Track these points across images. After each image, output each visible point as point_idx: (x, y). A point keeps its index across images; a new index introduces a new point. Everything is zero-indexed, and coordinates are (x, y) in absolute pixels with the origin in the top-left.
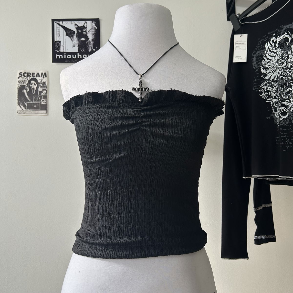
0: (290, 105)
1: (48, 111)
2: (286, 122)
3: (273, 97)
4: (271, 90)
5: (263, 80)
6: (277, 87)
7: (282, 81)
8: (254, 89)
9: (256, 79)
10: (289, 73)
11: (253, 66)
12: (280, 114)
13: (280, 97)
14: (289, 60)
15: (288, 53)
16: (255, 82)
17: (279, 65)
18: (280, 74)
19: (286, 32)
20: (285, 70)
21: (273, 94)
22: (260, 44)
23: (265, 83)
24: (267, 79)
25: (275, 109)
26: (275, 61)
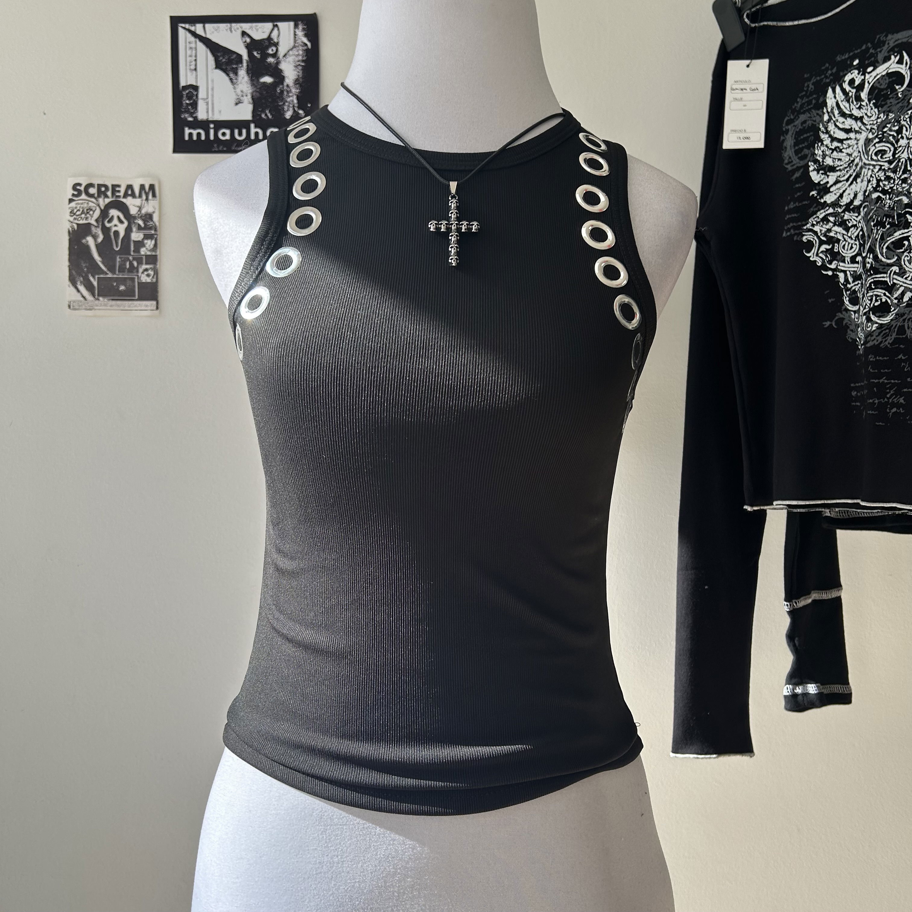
0: (903, 282)
2: (888, 336)
3: (848, 259)
4: (840, 237)
5: (815, 205)
6: (860, 228)
7: (879, 207)
8: (788, 234)
9: (792, 203)
10: (901, 184)
11: (786, 161)
12: (869, 311)
13: (869, 258)
14: (903, 142)
15: (899, 122)
16: (790, 211)
17: (872, 159)
18: (873, 187)
19: (896, 54)
20: (887, 174)
21: (846, 249)
22: (808, 93)
23: (821, 214)
24: (829, 202)
25: (854, 296)
26: (856, 146)
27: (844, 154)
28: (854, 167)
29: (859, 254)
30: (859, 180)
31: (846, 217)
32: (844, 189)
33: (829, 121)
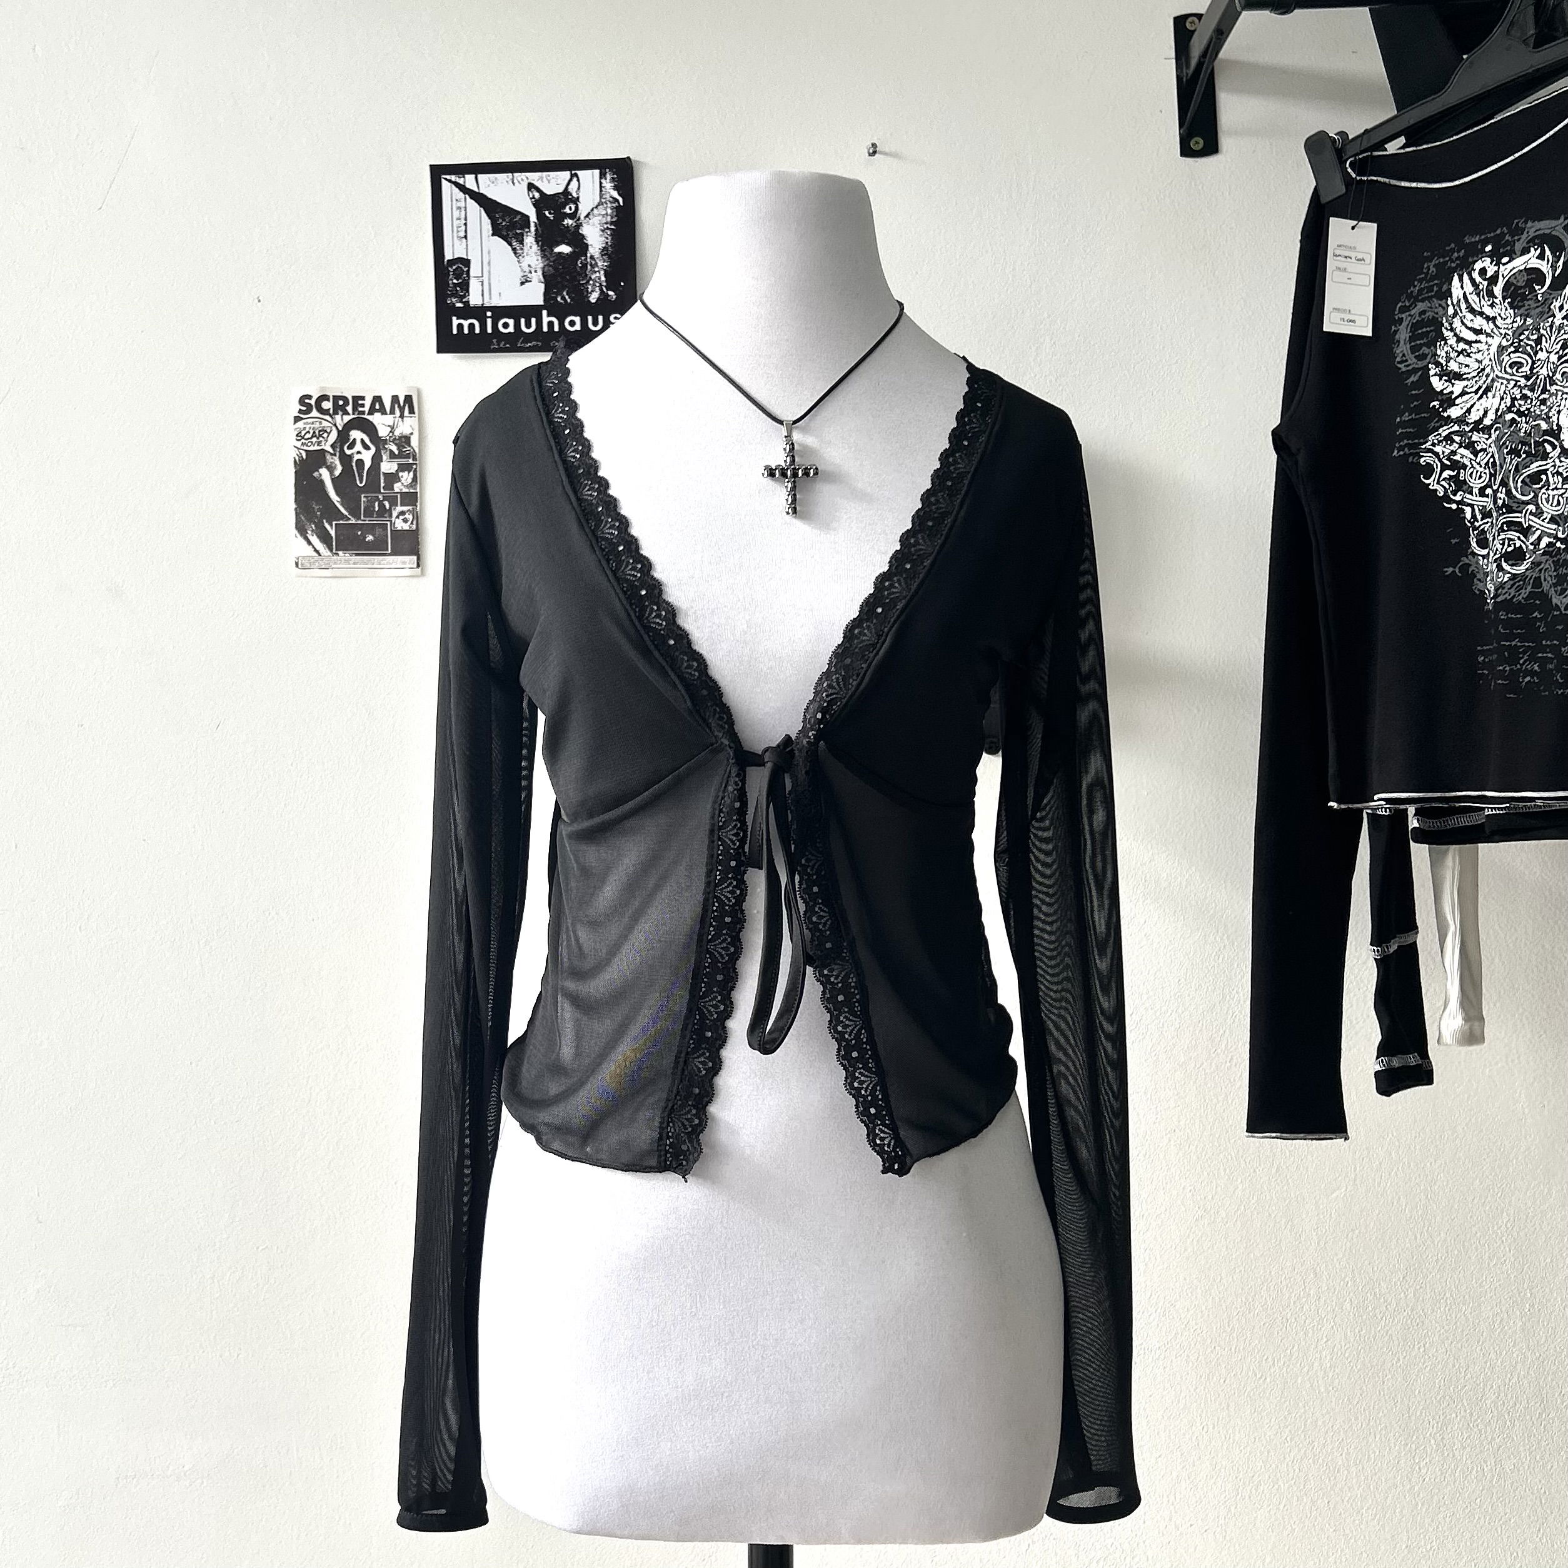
0: (1540, 525)
1: (421, 557)
2: (1521, 590)
3: (1476, 491)
4: (1467, 462)
5: (1437, 419)
6: (1491, 454)
7: (1513, 432)
8: (1401, 453)
9: (1407, 414)
10: (1540, 406)
11: (1398, 359)
12: (1501, 557)
13: (1501, 493)
14: (1542, 355)
15: (1538, 330)
16: (1403, 425)
17: (1505, 371)
18: (1506, 406)
19: (1536, 247)
20: (1524, 392)
21: (1474, 478)
22: (1429, 276)
23: (1444, 431)
24: (1454, 417)
25: (1482, 537)
26: (1486, 353)
27: (1473, 360)
28: (1484, 378)
29: (1489, 486)
30: (1490, 394)
31: (1474, 438)
32: (1472, 403)
33: (1455, 314)
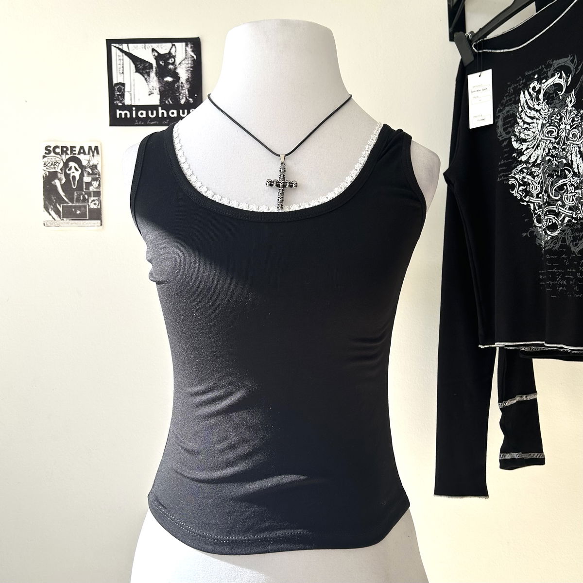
0: (564, 211)
2: (556, 243)
3: (535, 195)
4: (530, 182)
5: (516, 162)
6: (541, 177)
7: (550, 165)
8: (501, 179)
9: (502, 161)
10: (562, 152)
11: (499, 135)
12: (546, 228)
13: (546, 196)
14: (562, 126)
15: (560, 114)
16: (501, 166)
17: (545, 136)
18: (546, 153)
19: (558, 73)
20: (554, 145)
21: (533, 189)
22: (510, 94)
23: (519, 168)
24: (523, 160)
25: (538, 218)
26: (537, 128)
27: (531, 132)
28: (536, 140)
29: (540, 193)
30: (539, 148)
31: (533, 170)
32: (531, 153)
33: (522, 111)
